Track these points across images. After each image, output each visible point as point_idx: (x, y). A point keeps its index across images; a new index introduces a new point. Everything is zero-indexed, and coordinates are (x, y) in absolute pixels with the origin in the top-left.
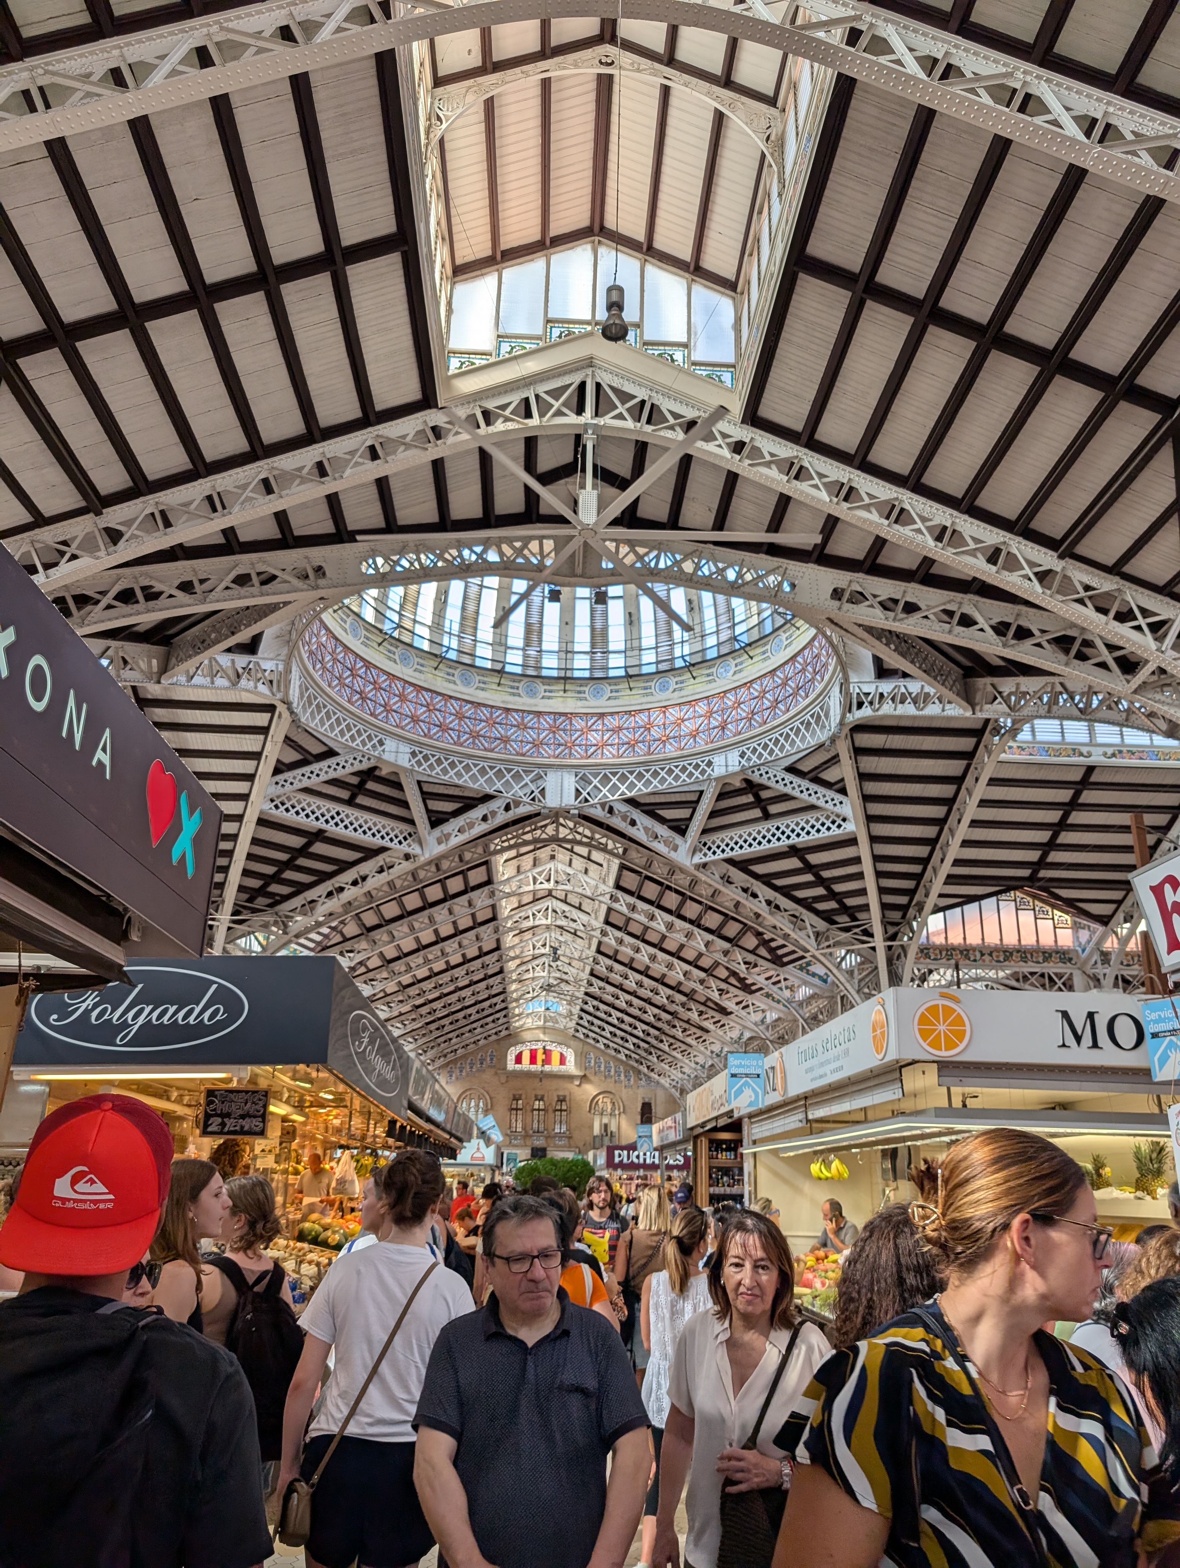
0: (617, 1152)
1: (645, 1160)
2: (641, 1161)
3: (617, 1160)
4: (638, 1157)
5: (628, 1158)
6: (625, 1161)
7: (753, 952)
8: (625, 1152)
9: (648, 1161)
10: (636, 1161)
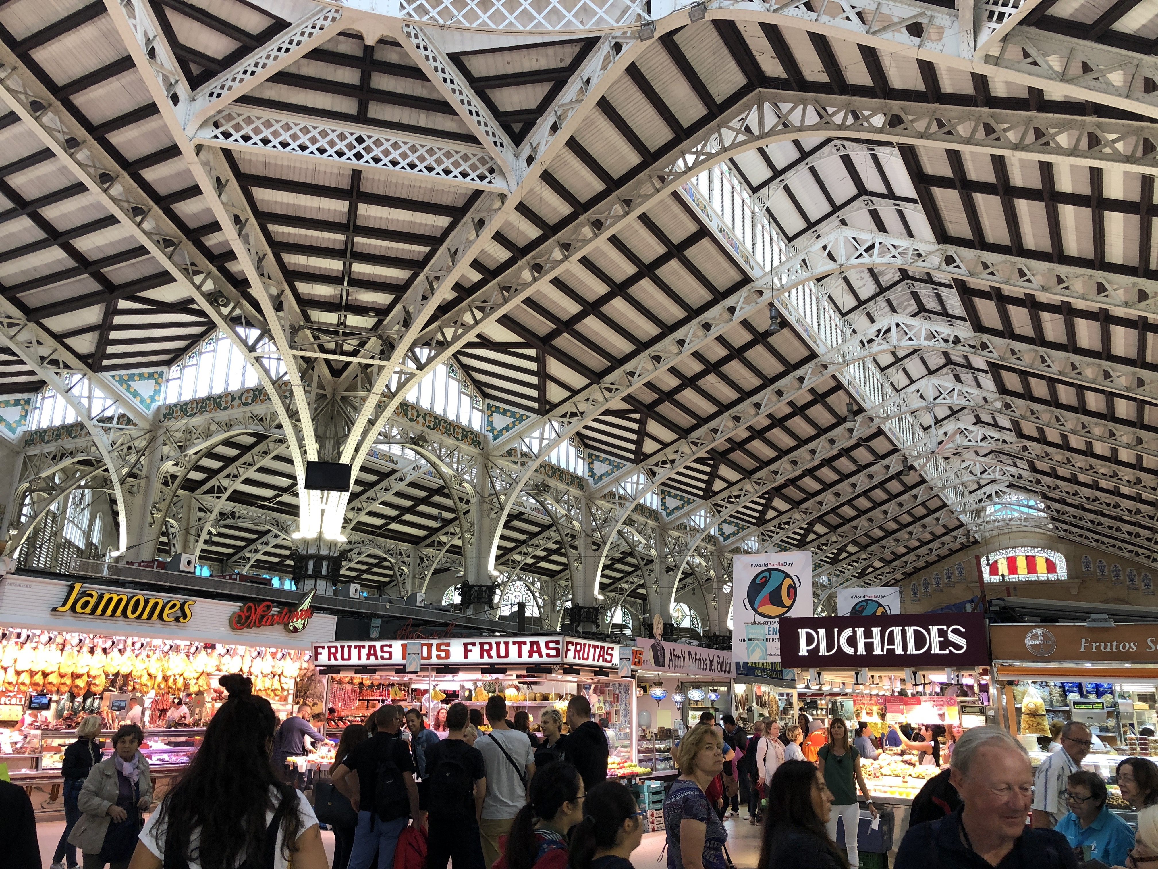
0: (802, 633)
1: (869, 647)
2: (862, 651)
3: (804, 650)
4: (852, 641)
5: (830, 646)
6: (823, 651)
9: (877, 650)
10: (849, 651)
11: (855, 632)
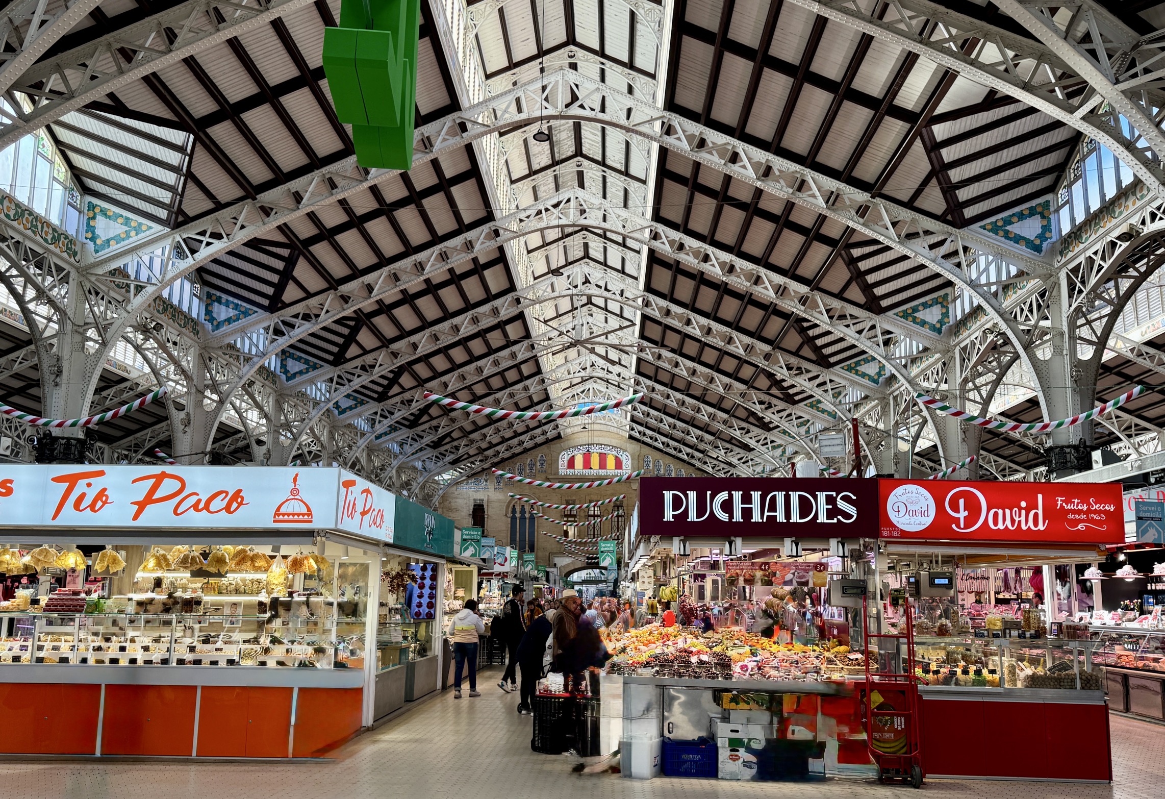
0: (668, 495)
1: (747, 513)
2: (738, 517)
3: (669, 515)
4: (727, 506)
5: (701, 511)
6: (692, 516)
7: (909, 205)
8: (692, 495)
9: (756, 517)
10: (723, 517)
11: (731, 496)
